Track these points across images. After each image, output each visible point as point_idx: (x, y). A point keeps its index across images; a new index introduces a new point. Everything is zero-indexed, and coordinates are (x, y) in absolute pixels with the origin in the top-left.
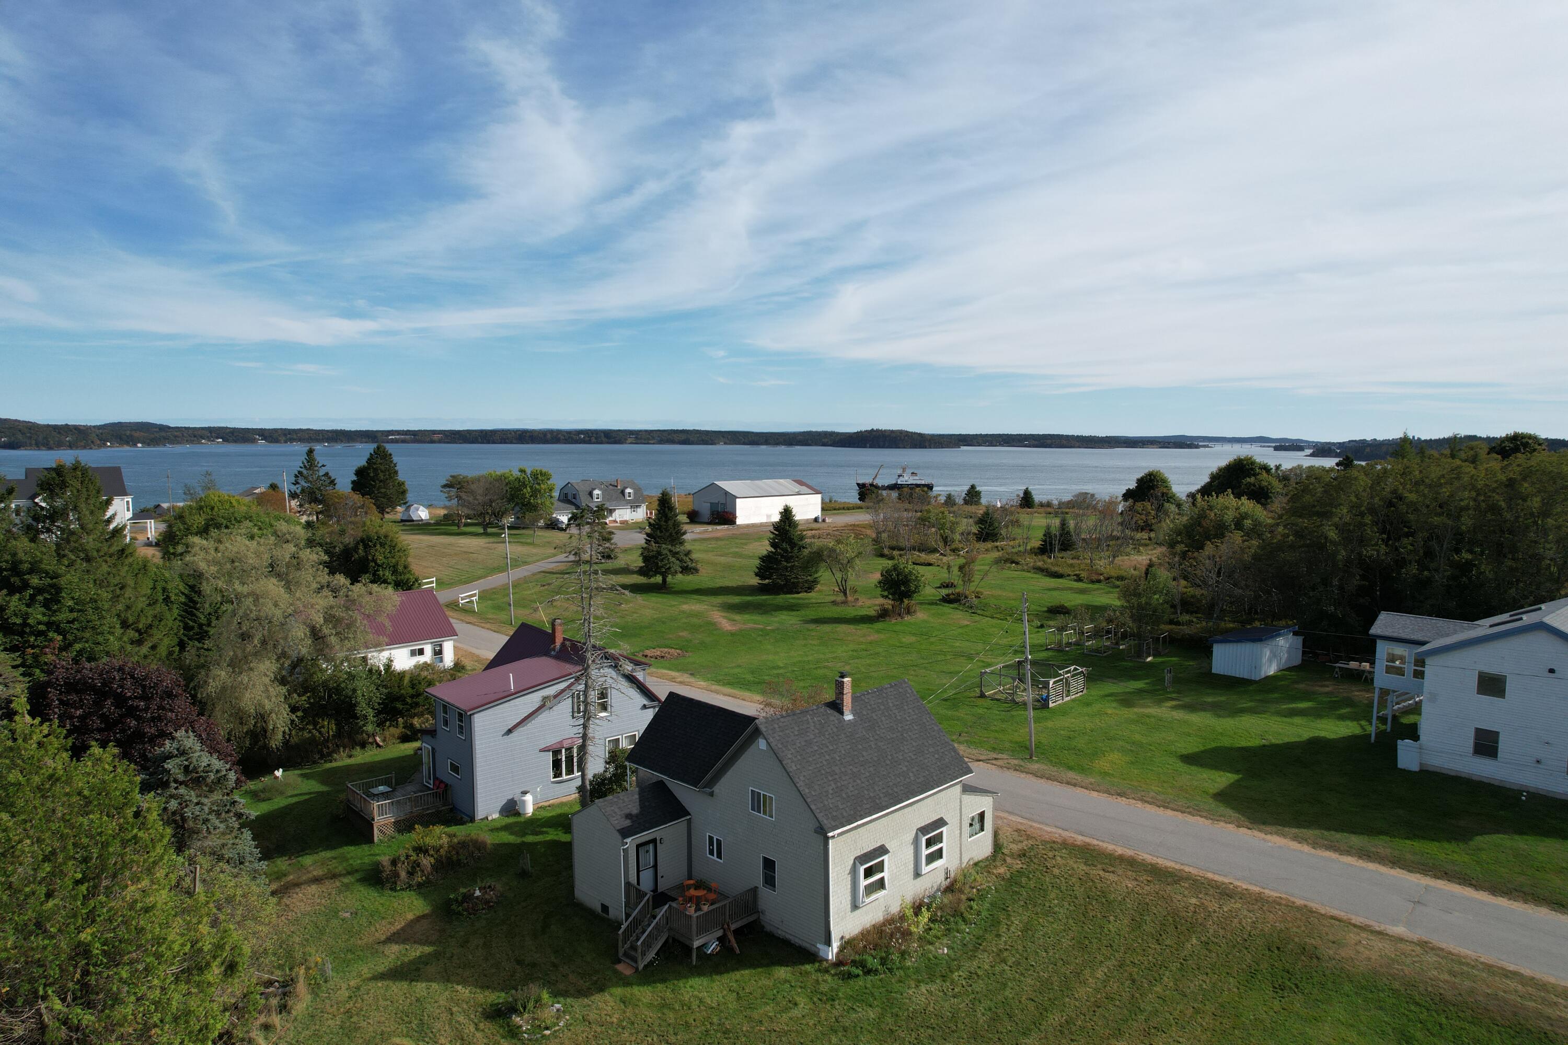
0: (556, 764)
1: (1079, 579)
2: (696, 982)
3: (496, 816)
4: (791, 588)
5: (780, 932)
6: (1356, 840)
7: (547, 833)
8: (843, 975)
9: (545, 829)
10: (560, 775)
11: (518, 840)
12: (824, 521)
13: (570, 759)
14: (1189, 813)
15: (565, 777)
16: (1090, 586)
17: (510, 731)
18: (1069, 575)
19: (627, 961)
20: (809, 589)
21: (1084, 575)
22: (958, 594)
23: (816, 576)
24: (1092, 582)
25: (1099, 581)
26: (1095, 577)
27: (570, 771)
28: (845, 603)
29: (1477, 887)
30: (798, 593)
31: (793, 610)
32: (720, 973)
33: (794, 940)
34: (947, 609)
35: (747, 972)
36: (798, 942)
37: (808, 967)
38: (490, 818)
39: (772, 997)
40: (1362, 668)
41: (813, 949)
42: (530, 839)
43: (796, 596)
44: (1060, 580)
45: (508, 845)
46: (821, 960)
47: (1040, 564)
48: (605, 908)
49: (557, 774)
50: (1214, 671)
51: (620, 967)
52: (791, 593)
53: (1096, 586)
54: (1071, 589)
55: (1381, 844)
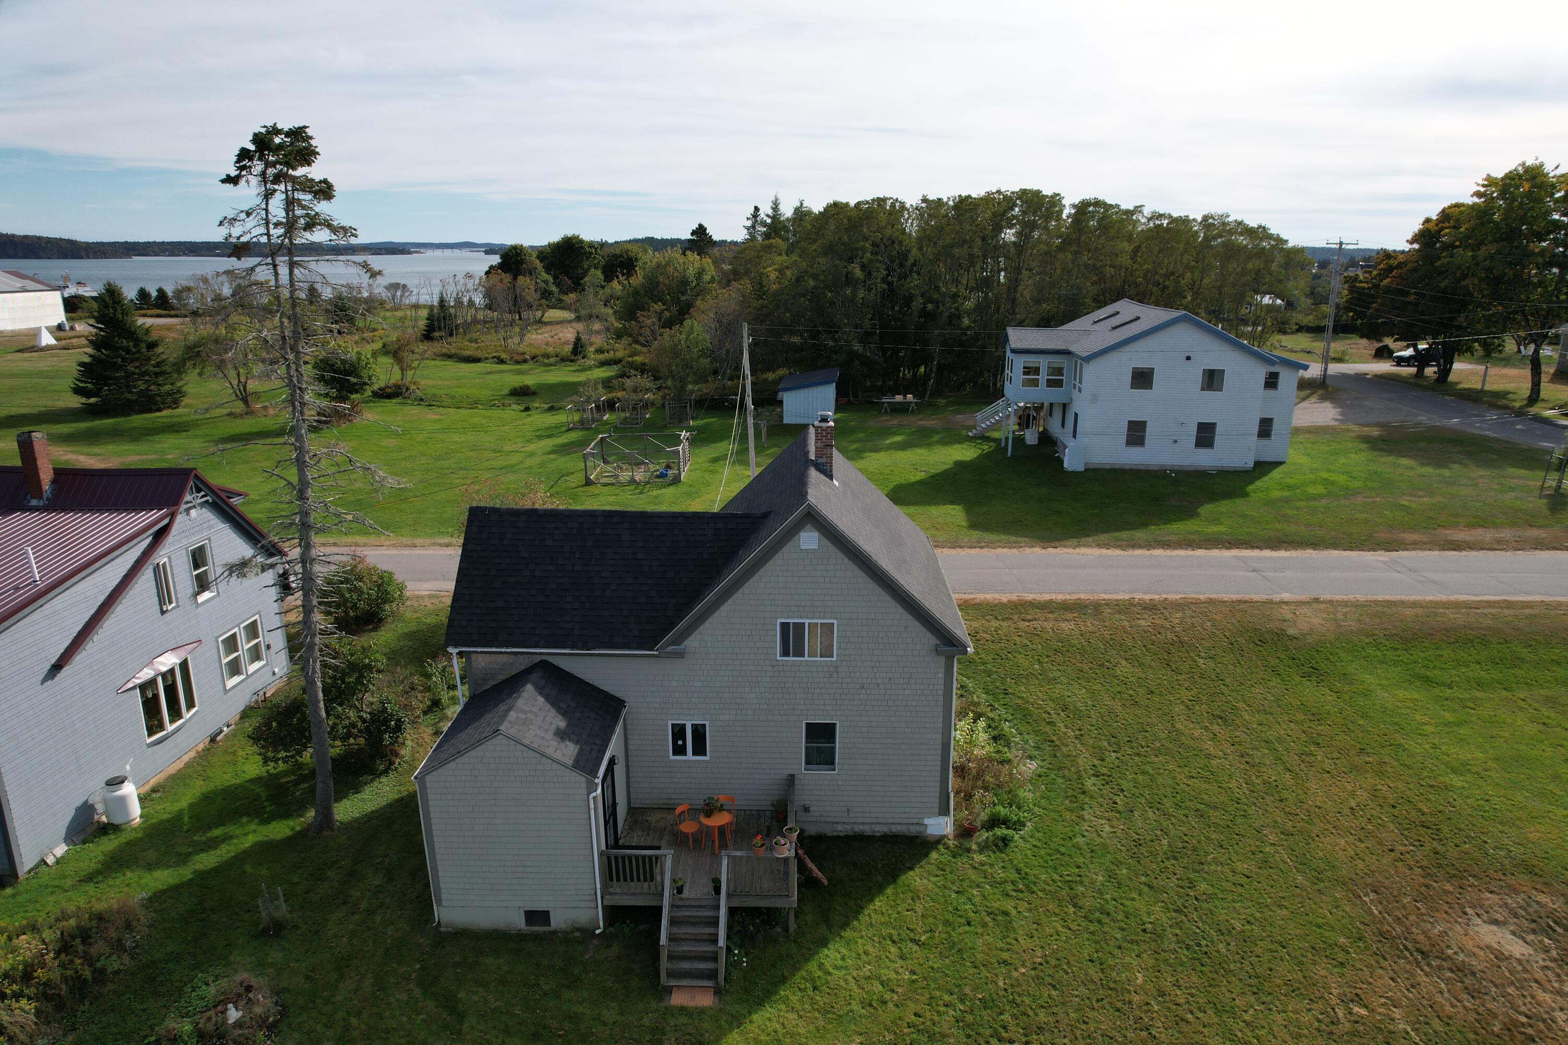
0: (151, 707)
1: (501, 361)
2: (831, 955)
3: (61, 850)
4: (148, 404)
5: (840, 828)
6: (1140, 535)
7: (226, 838)
8: (996, 845)
9: (217, 832)
10: (161, 727)
11: (185, 873)
12: (72, 328)
13: (171, 690)
14: (987, 546)
15: (170, 728)
16: (518, 367)
17: (57, 667)
18: (487, 359)
19: (685, 982)
20: (175, 404)
21: (503, 356)
22: (398, 387)
23: (179, 384)
24: (518, 362)
25: (525, 361)
26: (520, 358)
27: (175, 714)
28: (250, 413)
29: (1260, 548)
30: (159, 410)
31: (177, 432)
32: (845, 925)
33: (867, 830)
34: (390, 404)
35: (877, 903)
36: (880, 829)
37: (934, 855)
38: (50, 860)
39: (963, 921)
40: (908, 400)
41: (914, 830)
42: (207, 860)
43: (158, 414)
44: (479, 364)
45: (174, 890)
46: (940, 840)
47: (444, 350)
48: (537, 917)
49: (154, 725)
50: (786, 421)
51: (678, 999)
52: (150, 411)
53: (525, 367)
54: (502, 372)
55: (1155, 531)
